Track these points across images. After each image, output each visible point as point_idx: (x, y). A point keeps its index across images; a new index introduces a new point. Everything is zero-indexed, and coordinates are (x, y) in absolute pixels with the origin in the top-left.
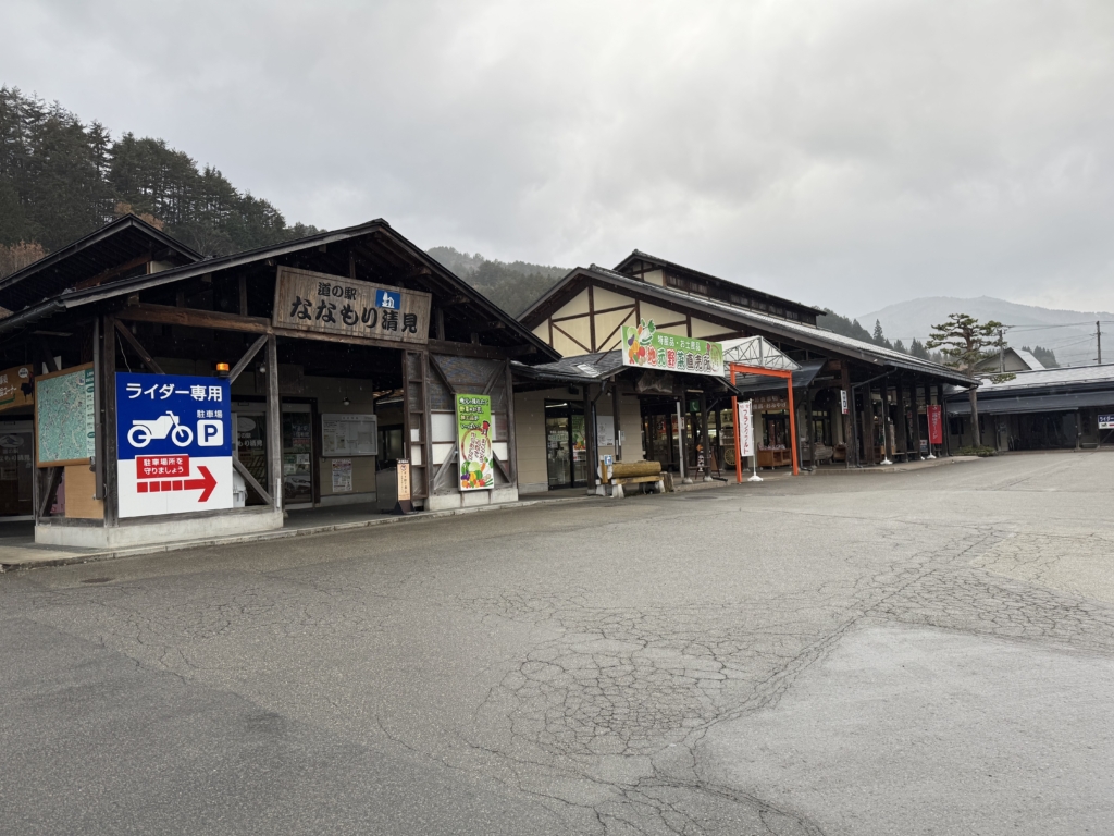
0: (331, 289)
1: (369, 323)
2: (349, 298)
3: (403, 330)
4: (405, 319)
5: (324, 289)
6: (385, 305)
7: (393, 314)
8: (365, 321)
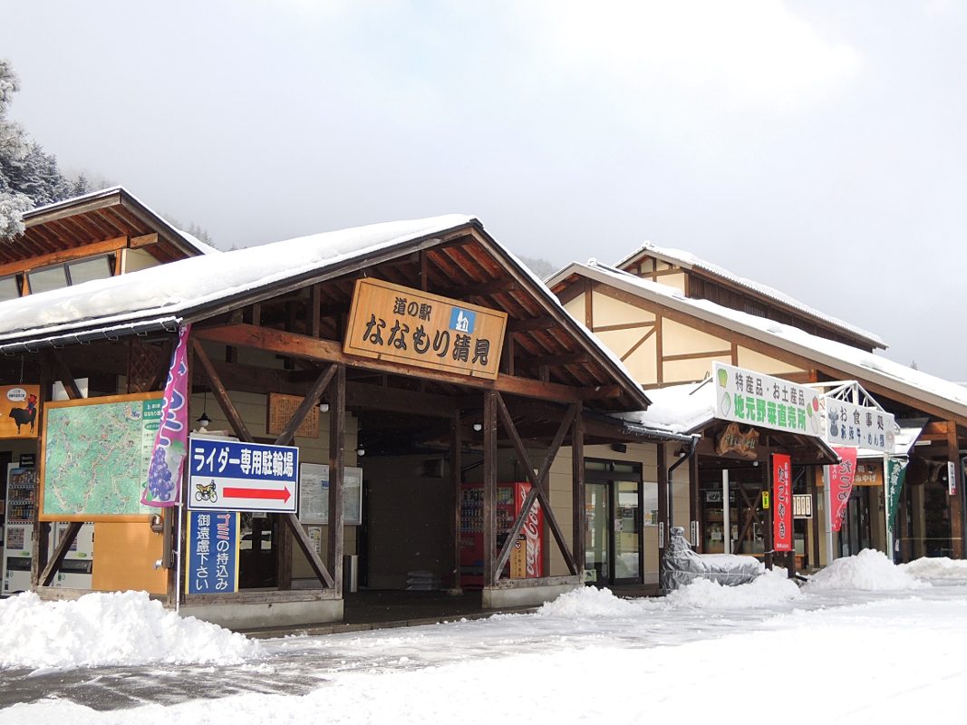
0: (407, 305)
1: (441, 350)
2: (424, 318)
3: (474, 361)
4: (477, 345)
5: (400, 307)
6: (458, 327)
7: (466, 339)
8: (436, 348)
